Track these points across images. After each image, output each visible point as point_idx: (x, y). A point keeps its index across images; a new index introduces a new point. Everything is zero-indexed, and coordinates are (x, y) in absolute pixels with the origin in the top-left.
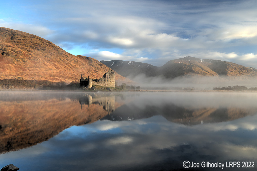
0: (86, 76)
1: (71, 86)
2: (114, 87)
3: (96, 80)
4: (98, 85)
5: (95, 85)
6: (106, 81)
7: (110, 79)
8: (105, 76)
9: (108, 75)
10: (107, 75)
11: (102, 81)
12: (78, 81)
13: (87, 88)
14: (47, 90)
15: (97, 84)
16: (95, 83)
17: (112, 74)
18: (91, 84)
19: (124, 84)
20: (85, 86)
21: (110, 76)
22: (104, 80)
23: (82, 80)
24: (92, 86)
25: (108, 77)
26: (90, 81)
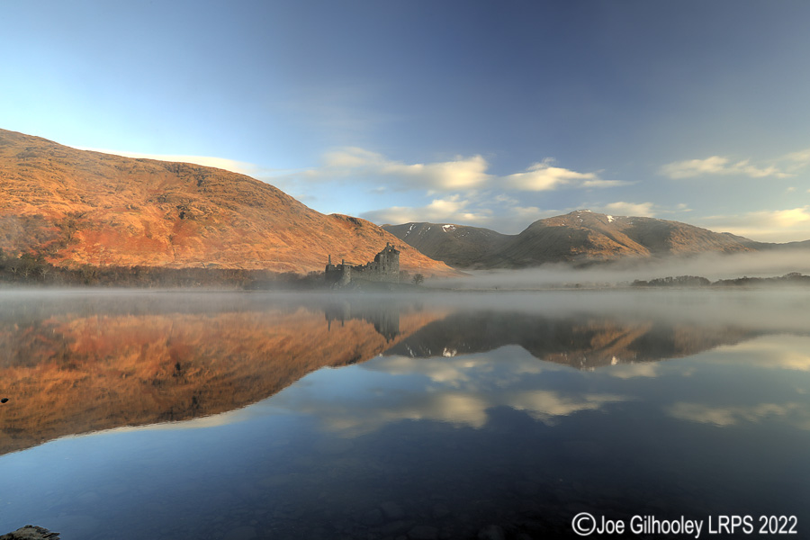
0: (337, 262)
1: (307, 282)
2: (398, 283)
3: (359, 268)
5: (357, 279)
6: (379, 270)
7: (389, 265)
8: (377, 257)
9: (384, 257)
10: (382, 256)
11: (371, 268)
12: (324, 270)
13: (340, 284)
15: (361, 277)
16: (357, 275)
17: (393, 254)
20: (337, 281)
21: (388, 257)
22: (376, 268)
23: (329, 267)
24: (349, 281)
25: (386, 261)
26: (346, 269)
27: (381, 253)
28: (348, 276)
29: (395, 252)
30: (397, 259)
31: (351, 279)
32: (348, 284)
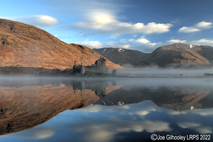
0: (79, 63)
1: (65, 72)
2: (105, 73)
3: (88, 67)
4: (90, 72)
5: (88, 72)
6: (97, 68)
7: (102, 66)
8: (96, 62)
10: (98, 61)
11: (94, 67)
12: (71, 68)
13: (80, 74)
14: (43, 76)
16: (87, 70)
17: (103, 61)
18: (84, 70)
19: (115, 70)
20: (78, 73)
21: (101, 62)
22: (96, 67)
23: (75, 66)
24: (84, 73)
25: (100, 64)
26: (83, 67)
27: (98, 60)
28: (84, 71)
29: (104, 60)
30: (105, 63)
31: (85, 72)
32: (84, 74)
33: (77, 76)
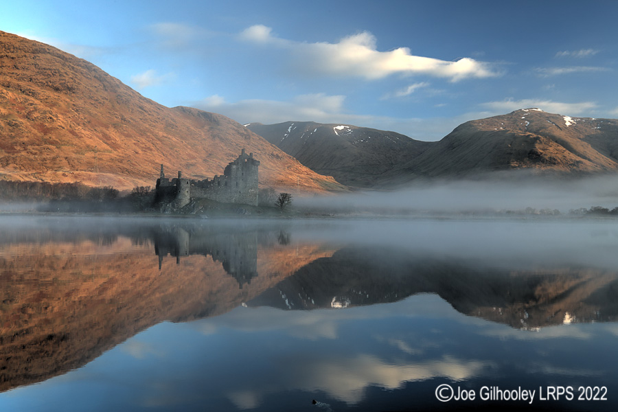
2: (257, 205)
3: (204, 184)
4: (206, 199)
5: (199, 199)
6: (230, 187)
7: (244, 180)
8: (228, 170)
9: (238, 169)
10: (234, 167)
11: (219, 185)
12: (151, 185)
13: (173, 206)
15: (205, 196)
16: (199, 193)
17: (250, 165)
18: (186, 194)
19: (286, 194)
20: (170, 202)
21: (242, 169)
22: (226, 184)
23: (162, 181)
24: (188, 202)
25: (239, 174)
26: (183, 185)
27: (234, 164)
28: (185, 197)
29: (253, 162)
30: (256, 172)
31: (190, 199)
32: (186, 205)
33: (164, 211)
